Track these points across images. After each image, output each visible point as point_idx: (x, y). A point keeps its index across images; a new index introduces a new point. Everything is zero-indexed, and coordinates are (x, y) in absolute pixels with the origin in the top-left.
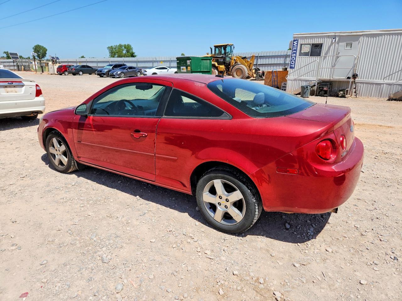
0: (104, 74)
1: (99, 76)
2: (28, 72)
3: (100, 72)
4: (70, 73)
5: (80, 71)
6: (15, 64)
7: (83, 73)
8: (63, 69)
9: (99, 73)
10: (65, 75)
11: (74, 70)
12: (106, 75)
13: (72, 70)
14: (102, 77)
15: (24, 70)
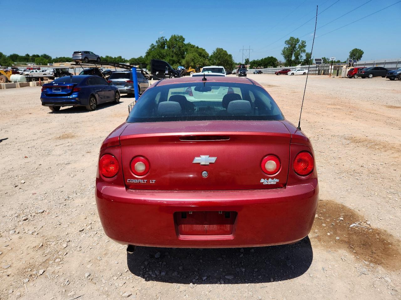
0: (395, 77)
1: (389, 79)
2: (326, 76)
3: (391, 74)
4: (359, 76)
5: (370, 74)
6: (317, 69)
7: (373, 76)
8: (354, 72)
9: (389, 75)
10: (355, 78)
11: (363, 73)
12: (398, 78)
13: (361, 72)
14: (394, 80)
15: (324, 74)
